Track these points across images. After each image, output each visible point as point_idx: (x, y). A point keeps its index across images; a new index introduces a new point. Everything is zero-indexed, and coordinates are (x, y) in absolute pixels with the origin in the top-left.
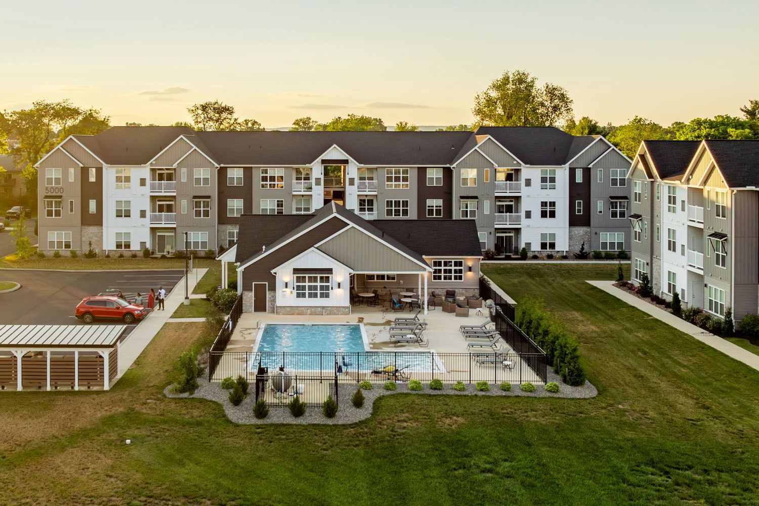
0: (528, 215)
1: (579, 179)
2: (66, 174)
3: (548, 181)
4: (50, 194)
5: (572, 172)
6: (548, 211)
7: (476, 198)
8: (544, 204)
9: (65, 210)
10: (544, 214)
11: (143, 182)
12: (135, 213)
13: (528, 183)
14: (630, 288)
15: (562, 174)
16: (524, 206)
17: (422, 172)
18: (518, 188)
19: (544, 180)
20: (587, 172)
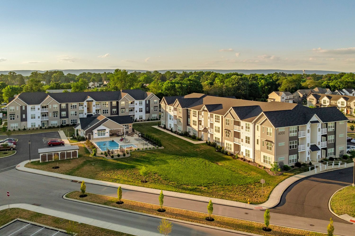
0: (136, 112)
1: (147, 103)
2: (16, 108)
3: (141, 103)
4: (11, 114)
5: (146, 101)
6: (141, 111)
7: (125, 108)
8: (140, 109)
9: (16, 118)
10: (140, 111)
11: (39, 109)
12: (37, 117)
13: (136, 104)
14: (161, 127)
15: (144, 102)
16: (136, 109)
17: (111, 103)
18: (134, 106)
19: (140, 103)
20: (149, 101)
